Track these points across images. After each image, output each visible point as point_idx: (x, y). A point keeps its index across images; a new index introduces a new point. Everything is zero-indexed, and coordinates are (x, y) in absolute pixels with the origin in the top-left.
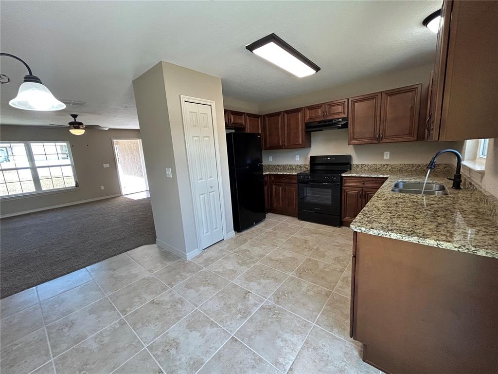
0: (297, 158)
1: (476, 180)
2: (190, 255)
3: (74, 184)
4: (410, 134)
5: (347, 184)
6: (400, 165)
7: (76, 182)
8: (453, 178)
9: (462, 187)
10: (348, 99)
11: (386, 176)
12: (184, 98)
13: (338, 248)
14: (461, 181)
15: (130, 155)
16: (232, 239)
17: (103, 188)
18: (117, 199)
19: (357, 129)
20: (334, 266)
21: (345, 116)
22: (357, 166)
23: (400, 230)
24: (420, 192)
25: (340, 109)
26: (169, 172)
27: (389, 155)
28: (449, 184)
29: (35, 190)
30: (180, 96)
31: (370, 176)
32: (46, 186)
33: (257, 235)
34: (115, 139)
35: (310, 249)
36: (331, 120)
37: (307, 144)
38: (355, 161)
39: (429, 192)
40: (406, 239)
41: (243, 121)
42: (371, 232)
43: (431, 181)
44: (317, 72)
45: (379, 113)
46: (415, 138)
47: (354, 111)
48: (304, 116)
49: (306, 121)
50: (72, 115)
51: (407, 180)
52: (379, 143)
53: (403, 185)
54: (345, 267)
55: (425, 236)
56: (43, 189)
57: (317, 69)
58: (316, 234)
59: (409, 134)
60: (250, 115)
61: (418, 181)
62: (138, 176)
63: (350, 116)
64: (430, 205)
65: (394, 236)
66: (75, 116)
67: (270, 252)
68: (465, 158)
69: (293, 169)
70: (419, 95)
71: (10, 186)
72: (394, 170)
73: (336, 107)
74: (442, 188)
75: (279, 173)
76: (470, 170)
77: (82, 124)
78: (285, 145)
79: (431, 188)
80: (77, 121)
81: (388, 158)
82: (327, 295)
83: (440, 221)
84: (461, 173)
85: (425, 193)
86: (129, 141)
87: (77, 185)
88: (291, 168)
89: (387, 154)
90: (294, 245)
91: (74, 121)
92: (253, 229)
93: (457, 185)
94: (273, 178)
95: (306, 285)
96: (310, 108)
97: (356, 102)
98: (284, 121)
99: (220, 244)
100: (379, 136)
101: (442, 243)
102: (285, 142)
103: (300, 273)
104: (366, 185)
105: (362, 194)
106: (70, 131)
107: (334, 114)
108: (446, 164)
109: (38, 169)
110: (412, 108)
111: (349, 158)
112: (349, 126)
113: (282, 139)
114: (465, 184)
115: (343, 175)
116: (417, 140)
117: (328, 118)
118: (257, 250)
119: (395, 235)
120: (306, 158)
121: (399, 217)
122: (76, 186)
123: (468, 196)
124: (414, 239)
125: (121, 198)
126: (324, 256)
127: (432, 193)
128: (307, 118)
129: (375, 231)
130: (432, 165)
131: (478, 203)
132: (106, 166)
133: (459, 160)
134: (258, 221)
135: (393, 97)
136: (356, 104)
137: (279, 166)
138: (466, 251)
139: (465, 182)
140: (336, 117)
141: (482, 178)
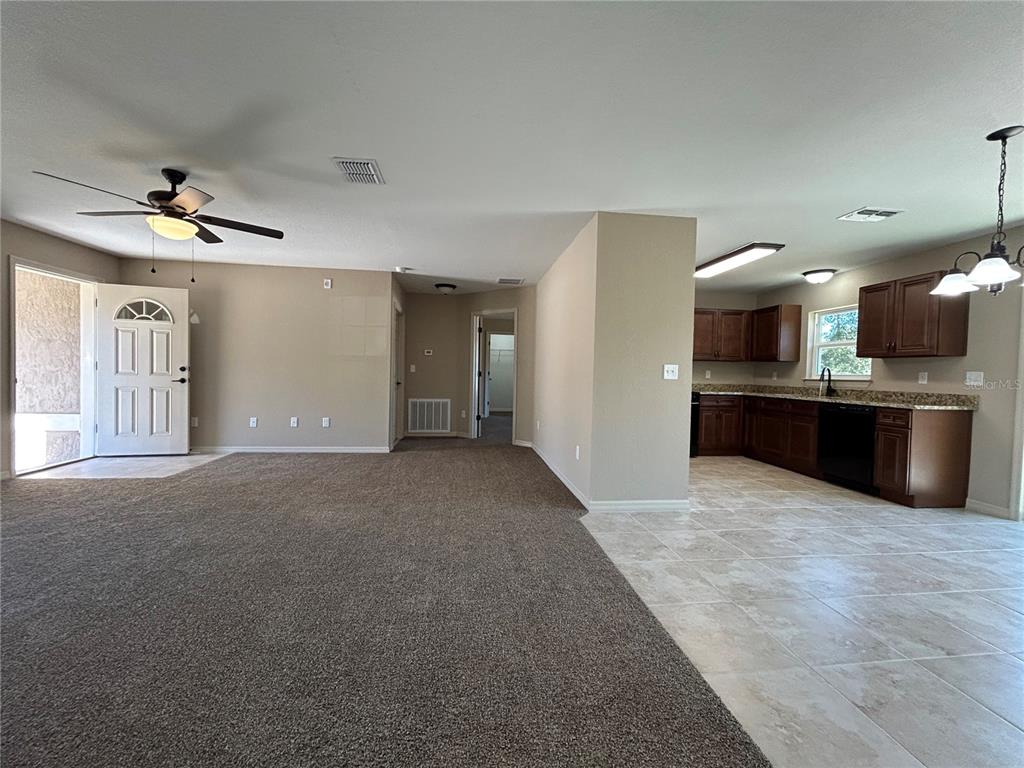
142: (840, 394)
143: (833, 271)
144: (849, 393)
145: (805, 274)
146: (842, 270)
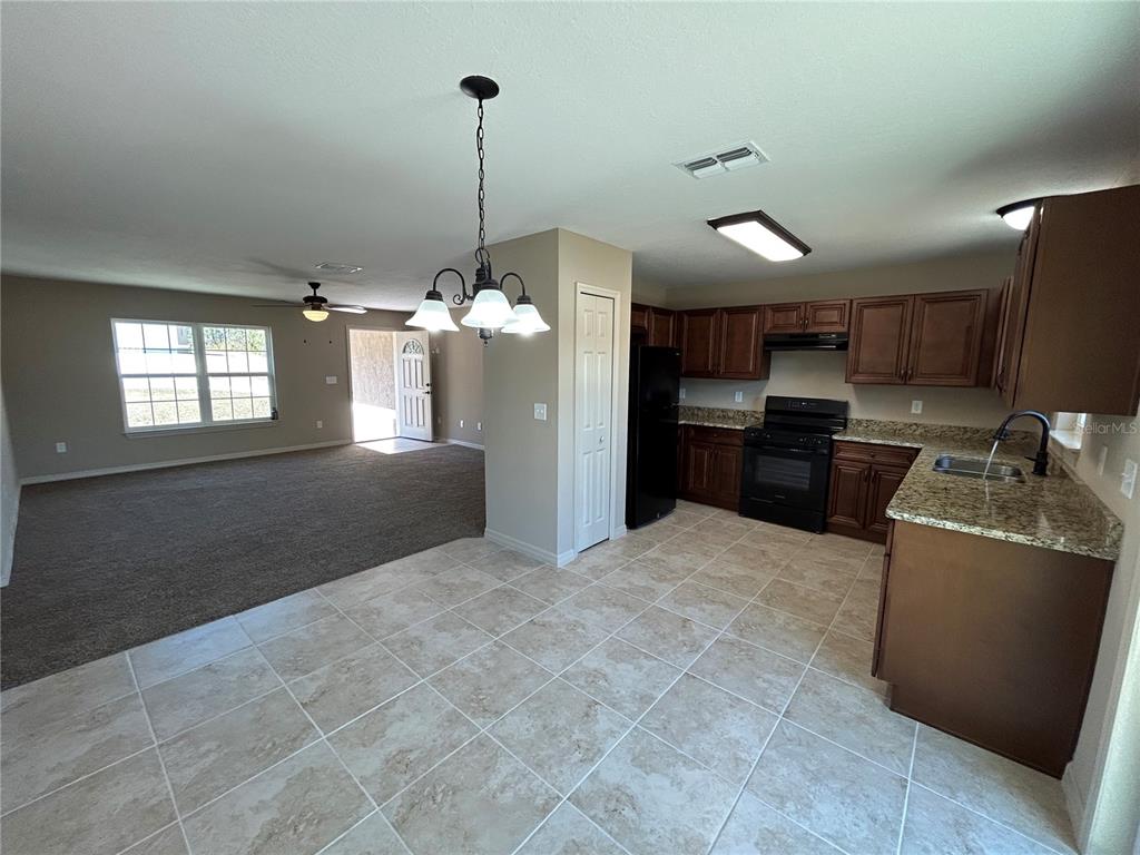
0: (739, 398)
1: (1068, 463)
2: (564, 558)
3: (268, 414)
4: (964, 373)
5: (841, 454)
6: (942, 427)
7: (274, 409)
8: (1035, 457)
9: (1048, 473)
10: (851, 301)
11: (915, 446)
12: (581, 287)
13: (824, 567)
14: (1047, 463)
15: (365, 361)
16: (622, 539)
17: (320, 424)
18: (343, 451)
19: (865, 356)
20: (824, 593)
21: (844, 329)
22: (859, 422)
23: (955, 519)
24: (980, 476)
25: (834, 316)
26: (540, 411)
27: (920, 407)
28: (1028, 467)
29: (199, 420)
30: (576, 284)
31: (887, 442)
32: (221, 414)
33: (669, 537)
34: (353, 328)
35: (775, 565)
36: (816, 335)
37: (762, 373)
38: (856, 413)
39: (994, 476)
40: (965, 529)
41: (646, 322)
42: (917, 521)
43: (998, 461)
44: (805, 255)
45: (907, 331)
46: (972, 383)
47: (860, 321)
48: (761, 323)
49: (766, 331)
50: (310, 284)
51: (956, 455)
52: (905, 384)
53: (950, 463)
54: (844, 596)
55: (990, 527)
56: (215, 419)
57: (805, 250)
58: (780, 541)
59: (961, 374)
60: (657, 310)
61: (976, 458)
62: (380, 405)
63: (852, 331)
64: (997, 494)
65: (949, 525)
66: (315, 286)
67: (703, 566)
68: (1058, 425)
69: (730, 418)
70: (982, 310)
71: (158, 407)
72: (930, 436)
73: (823, 313)
74: (1017, 473)
75: (706, 424)
76: (1062, 447)
77: (325, 300)
78: (719, 372)
79: (999, 471)
80: (318, 295)
81: (919, 412)
82: (821, 632)
83: (1011, 513)
84: (1048, 450)
85: (988, 477)
86: (368, 332)
87: (275, 415)
88: (724, 415)
89: (917, 405)
90: (745, 558)
91: (312, 294)
92: (656, 525)
93: (1040, 469)
94: (693, 432)
95: (781, 616)
96: (777, 308)
97: (865, 307)
98: (721, 327)
99: (604, 546)
100: (906, 373)
101: (1012, 534)
102: (719, 365)
103: (768, 598)
104: (878, 458)
105: (869, 474)
106: (305, 312)
107: (822, 324)
108: (1026, 432)
109: (210, 379)
110: (969, 329)
111: (844, 406)
112: (850, 349)
113: (713, 358)
114: (1053, 468)
115: (835, 437)
116: (976, 385)
117: (810, 330)
118: (677, 561)
119: (951, 524)
120: (757, 399)
121: (953, 505)
122: (273, 419)
123: (1057, 485)
124: (976, 530)
125: (351, 448)
126: (803, 578)
127: (1001, 479)
128: (769, 326)
129: (923, 518)
130: (1001, 434)
131: (1069, 497)
132: (332, 380)
133: (1046, 430)
134: (665, 512)
135: (936, 306)
136: (866, 311)
137: (699, 409)
138: (1041, 545)
139: (1053, 465)
140: (826, 329)
141: (1076, 459)
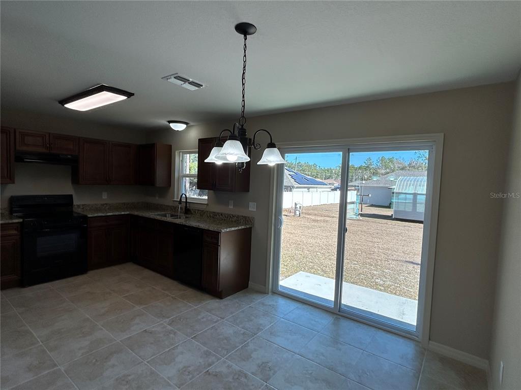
142: (192, 212)
143: (186, 123)
144: (196, 211)
145: (170, 122)
146: (192, 124)
